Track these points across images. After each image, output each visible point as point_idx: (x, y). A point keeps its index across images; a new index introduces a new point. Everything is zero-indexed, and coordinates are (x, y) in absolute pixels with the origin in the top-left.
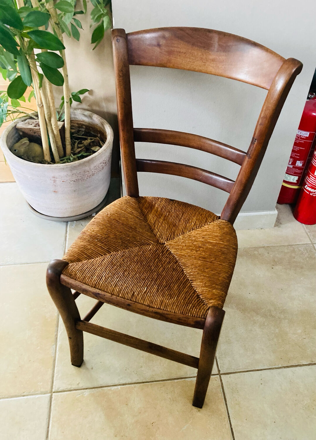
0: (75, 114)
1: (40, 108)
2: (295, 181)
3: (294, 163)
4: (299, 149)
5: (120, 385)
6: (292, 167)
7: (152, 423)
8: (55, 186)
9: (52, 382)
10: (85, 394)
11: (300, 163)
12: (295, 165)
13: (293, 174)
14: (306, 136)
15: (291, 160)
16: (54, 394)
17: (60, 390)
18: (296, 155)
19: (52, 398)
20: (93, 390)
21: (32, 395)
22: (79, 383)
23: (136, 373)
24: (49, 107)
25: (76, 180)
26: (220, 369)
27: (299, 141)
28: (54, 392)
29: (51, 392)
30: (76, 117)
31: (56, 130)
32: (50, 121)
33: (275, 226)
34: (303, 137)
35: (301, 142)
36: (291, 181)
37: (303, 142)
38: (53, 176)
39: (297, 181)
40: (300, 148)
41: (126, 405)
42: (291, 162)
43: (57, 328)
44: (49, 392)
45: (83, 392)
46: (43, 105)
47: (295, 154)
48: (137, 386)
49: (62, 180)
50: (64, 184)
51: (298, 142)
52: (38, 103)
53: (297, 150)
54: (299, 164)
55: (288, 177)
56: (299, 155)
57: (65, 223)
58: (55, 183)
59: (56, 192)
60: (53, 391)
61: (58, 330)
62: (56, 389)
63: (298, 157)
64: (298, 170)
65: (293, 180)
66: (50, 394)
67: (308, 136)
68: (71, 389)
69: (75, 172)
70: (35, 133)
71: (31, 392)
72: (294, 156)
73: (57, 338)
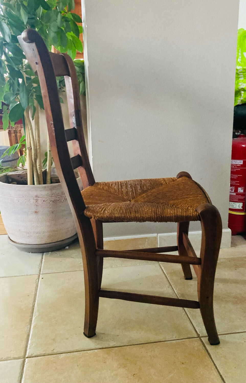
0: (54, 171)
1: (29, 150)
2: (241, 208)
3: (236, 191)
4: (237, 177)
5: (97, 349)
6: (235, 195)
7: (134, 375)
8: (37, 206)
9: (26, 350)
10: (60, 357)
11: (242, 189)
12: (237, 192)
13: (237, 201)
14: (241, 164)
15: (233, 188)
16: (27, 359)
17: (33, 355)
18: (236, 183)
19: (25, 361)
20: (69, 354)
21: (5, 360)
22: (54, 349)
23: (113, 340)
24: (36, 150)
25: (54, 201)
26: (199, 333)
27: (236, 169)
28: (27, 358)
29: (24, 358)
30: (54, 174)
31: (39, 170)
32: (36, 162)
33: (231, 247)
34: (238, 165)
35: (237, 170)
36: (237, 208)
37: (239, 170)
38: (36, 195)
39: (242, 207)
40: (238, 175)
41: (104, 362)
42: (233, 190)
43: (32, 314)
44: (22, 357)
45: (58, 356)
46: (31, 148)
47: (235, 181)
48: (114, 349)
49: (43, 199)
50: (44, 204)
51: (235, 171)
52: (28, 146)
53: (236, 178)
54: (240, 190)
55: (234, 205)
56: (238, 182)
57: (41, 253)
58: (37, 203)
59: (37, 213)
60: (27, 356)
61: (33, 316)
62: (30, 355)
63: (239, 184)
64: (242, 196)
65: (239, 206)
66: (23, 359)
67: (242, 164)
68: (45, 354)
69: (54, 191)
70: (22, 178)
71: (3, 358)
72: (235, 183)
73: (31, 321)
